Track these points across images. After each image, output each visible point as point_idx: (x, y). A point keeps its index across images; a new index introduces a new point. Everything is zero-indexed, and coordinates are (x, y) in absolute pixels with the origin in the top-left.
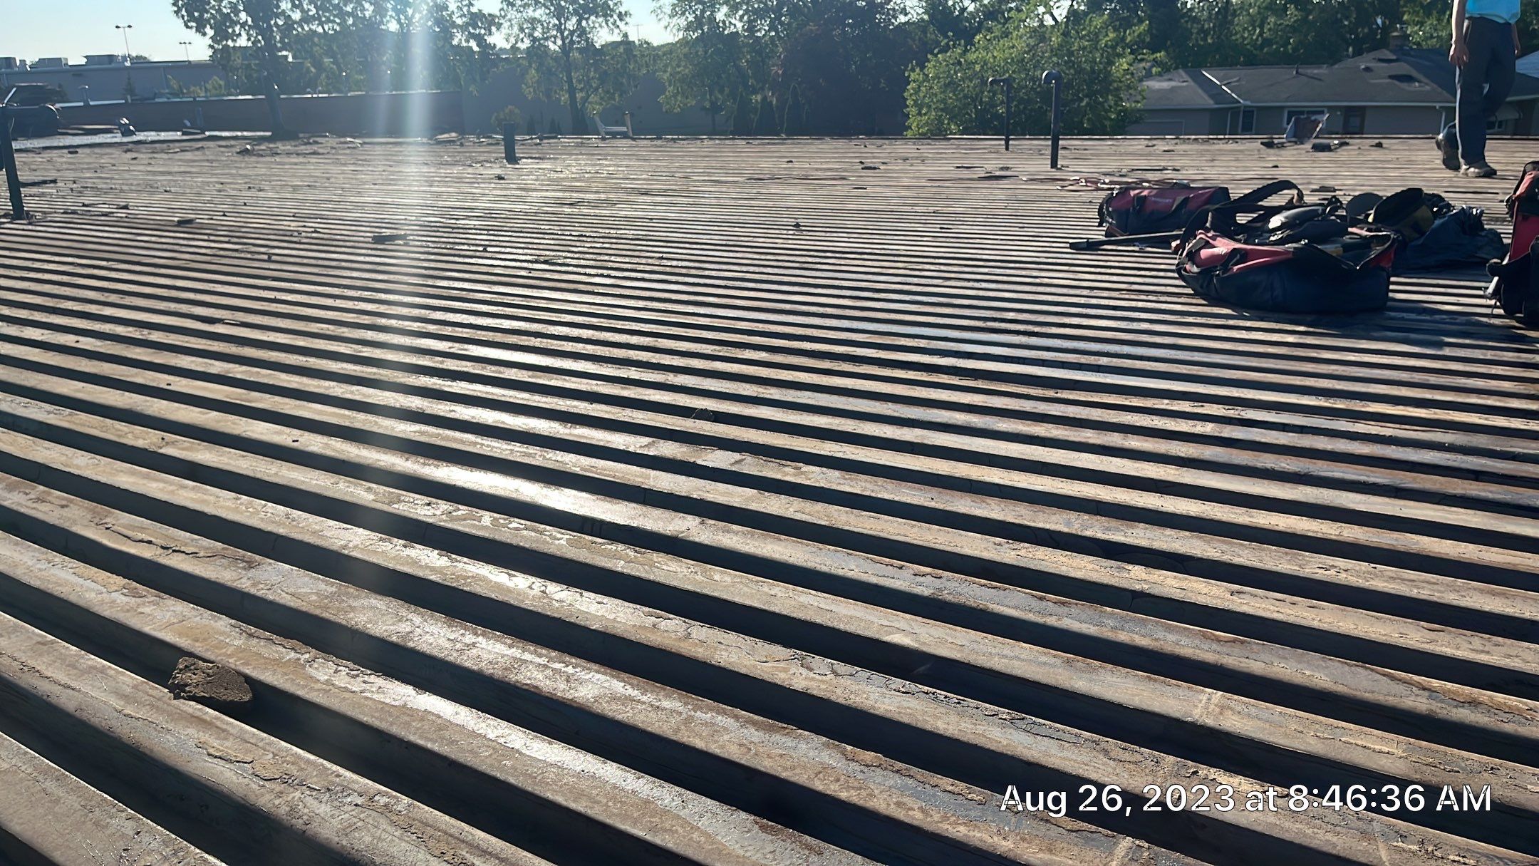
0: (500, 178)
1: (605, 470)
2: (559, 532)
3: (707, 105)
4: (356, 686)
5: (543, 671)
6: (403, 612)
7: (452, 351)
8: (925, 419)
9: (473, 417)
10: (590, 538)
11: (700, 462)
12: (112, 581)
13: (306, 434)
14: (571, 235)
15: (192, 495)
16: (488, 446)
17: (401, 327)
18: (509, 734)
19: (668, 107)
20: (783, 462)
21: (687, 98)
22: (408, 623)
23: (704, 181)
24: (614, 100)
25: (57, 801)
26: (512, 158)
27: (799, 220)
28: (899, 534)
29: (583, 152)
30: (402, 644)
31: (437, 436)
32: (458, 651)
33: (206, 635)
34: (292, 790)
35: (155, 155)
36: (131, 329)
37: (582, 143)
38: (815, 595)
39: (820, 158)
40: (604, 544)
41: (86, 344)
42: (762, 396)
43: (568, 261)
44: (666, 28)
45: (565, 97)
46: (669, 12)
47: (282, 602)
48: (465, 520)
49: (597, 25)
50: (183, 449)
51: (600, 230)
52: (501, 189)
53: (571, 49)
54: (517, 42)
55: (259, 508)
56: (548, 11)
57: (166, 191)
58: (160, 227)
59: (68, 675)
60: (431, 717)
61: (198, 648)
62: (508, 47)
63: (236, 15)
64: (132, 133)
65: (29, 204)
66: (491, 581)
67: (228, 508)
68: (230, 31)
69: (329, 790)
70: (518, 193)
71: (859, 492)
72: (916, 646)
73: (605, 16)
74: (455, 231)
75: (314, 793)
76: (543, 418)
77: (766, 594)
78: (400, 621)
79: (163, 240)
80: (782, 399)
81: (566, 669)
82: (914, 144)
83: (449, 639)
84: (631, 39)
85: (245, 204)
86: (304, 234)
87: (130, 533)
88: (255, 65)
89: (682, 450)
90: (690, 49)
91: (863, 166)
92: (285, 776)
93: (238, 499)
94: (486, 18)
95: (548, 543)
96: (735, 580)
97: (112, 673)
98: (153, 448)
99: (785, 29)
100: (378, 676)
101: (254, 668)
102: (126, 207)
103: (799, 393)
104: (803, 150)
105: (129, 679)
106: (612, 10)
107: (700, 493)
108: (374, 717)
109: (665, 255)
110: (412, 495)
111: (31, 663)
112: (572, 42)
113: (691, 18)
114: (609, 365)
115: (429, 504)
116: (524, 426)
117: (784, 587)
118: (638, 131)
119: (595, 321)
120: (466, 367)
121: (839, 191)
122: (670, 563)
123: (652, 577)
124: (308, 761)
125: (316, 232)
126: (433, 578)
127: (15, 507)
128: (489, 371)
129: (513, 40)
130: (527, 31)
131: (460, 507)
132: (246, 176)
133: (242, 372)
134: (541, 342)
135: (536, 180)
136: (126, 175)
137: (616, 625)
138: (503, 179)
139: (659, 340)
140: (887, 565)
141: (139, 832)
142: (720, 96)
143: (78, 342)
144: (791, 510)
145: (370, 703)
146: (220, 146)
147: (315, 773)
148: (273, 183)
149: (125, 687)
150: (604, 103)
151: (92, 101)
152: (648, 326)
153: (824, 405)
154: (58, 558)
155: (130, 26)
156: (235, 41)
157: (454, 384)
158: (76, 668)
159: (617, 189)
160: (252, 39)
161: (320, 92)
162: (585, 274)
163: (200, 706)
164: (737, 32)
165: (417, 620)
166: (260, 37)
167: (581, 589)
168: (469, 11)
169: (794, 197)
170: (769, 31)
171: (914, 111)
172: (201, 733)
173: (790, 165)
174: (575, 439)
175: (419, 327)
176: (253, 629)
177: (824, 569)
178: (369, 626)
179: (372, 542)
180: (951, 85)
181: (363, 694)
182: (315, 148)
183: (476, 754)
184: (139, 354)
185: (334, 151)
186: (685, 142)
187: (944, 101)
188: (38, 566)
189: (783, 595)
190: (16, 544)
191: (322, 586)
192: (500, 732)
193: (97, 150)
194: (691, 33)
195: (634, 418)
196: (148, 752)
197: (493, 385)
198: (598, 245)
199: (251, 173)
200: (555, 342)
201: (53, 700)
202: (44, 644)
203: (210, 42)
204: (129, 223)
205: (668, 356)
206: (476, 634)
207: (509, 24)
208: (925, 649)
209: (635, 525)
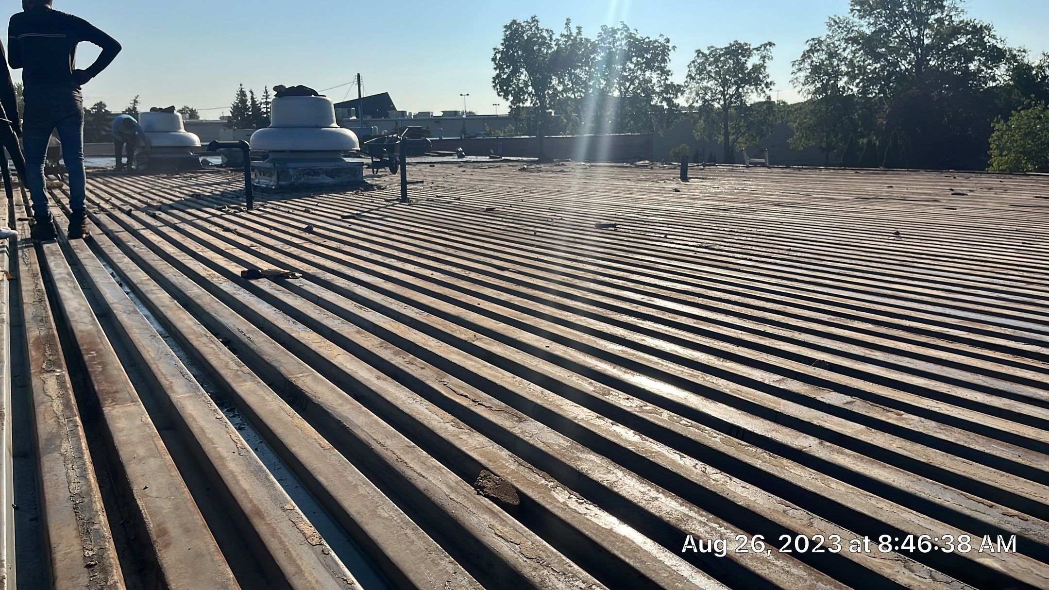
0: (677, 190)
1: (747, 394)
2: (715, 433)
3: (824, 145)
4: (581, 509)
5: (703, 527)
6: (611, 467)
7: (643, 300)
8: (1012, 392)
9: (656, 346)
10: (737, 440)
11: (819, 398)
12: (446, 416)
13: (554, 343)
14: (724, 230)
15: (489, 371)
16: (667, 366)
17: (611, 282)
18: (680, 566)
19: (795, 146)
20: (887, 408)
21: (809, 140)
22: (614, 475)
23: (822, 198)
24: (756, 141)
25: (413, 542)
26: (684, 178)
27: (898, 230)
28: (989, 480)
29: (733, 175)
30: (610, 488)
31: (633, 355)
32: (646, 500)
33: (495, 459)
34: (542, 568)
35: (475, 170)
36: (460, 270)
37: (733, 169)
38: (916, 515)
39: (916, 185)
40: (747, 446)
41: (436, 276)
42: (869, 356)
43: (722, 248)
44: (799, 92)
45: (721, 139)
46: (803, 82)
47: (538, 446)
48: (651, 413)
49: (749, 91)
50: (485, 343)
51: (745, 228)
52: (677, 198)
53: (730, 107)
54: (693, 103)
55: (526, 385)
56: (716, 82)
57: (480, 191)
58: (476, 212)
59: (422, 468)
60: (628, 542)
61: (490, 466)
62: (687, 105)
63: (527, 88)
64: (463, 156)
65: (410, 194)
66: (668, 458)
67: (509, 383)
68: (522, 97)
69: (564, 574)
70: (689, 201)
71: (953, 441)
72: (1005, 570)
73: (756, 85)
74: (646, 223)
75: (555, 574)
76: (704, 352)
77: (874, 506)
78: (609, 473)
79: (478, 219)
80: (886, 361)
81: (719, 529)
82: (998, 178)
83: (640, 491)
84: (772, 100)
85: (522, 201)
86: (555, 220)
87: (456, 390)
88: (533, 117)
89: (804, 387)
90: (815, 107)
91: (953, 192)
92: (538, 558)
93: (514, 378)
94: (675, 87)
95: (707, 438)
96: (848, 490)
97: (444, 471)
98: (470, 341)
99: (891, 92)
100: (595, 506)
101: (522, 485)
102: (459, 199)
103: (899, 358)
104: (902, 179)
105: (453, 477)
106: (762, 81)
107: (819, 421)
108: (593, 533)
109: (792, 248)
110: (618, 392)
111: (402, 457)
112: (731, 102)
113: (819, 85)
114: (751, 321)
115: (628, 399)
116: (691, 356)
117: (889, 503)
118: (772, 163)
119: (740, 290)
120: (653, 312)
121: (932, 210)
122: (796, 468)
123: (782, 476)
124: (552, 552)
125: (562, 219)
126: (630, 448)
127: (397, 365)
128: (667, 316)
129: (691, 101)
130: (701, 95)
131: (648, 404)
132: (523, 183)
133: (518, 301)
134: (702, 300)
135: (700, 193)
136: (459, 181)
137: (756, 505)
138: (679, 191)
139: (788, 307)
140: (979, 502)
141: (456, 572)
142: (834, 140)
143: (432, 274)
144: (894, 445)
145: (590, 523)
146: (509, 166)
147: (556, 561)
148: (538, 189)
149: (450, 481)
150: (748, 143)
151: (444, 137)
152: (779, 296)
153: (921, 369)
154: (419, 398)
155: (468, 95)
156: (524, 103)
157: (644, 322)
158: (425, 465)
159: (757, 201)
160: (534, 102)
161: (568, 134)
162: (734, 257)
163: (491, 502)
164: (853, 94)
165: (620, 474)
166: (538, 101)
167: (730, 475)
168: (664, 83)
169: (894, 212)
170: (879, 93)
171: (996, 152)
172: (491, 519)
173: (890, 189)
174: (726, 370)
175: (622, 283)
176: (522, 461)
177: (923, 495)
178: (589, 472)
179: (592, 418)
180: (1030, 134)
181: (586, 516)
182: (562, 168)
183: (658, 574)
184: (464, 284)
185: (573, 170)
186: (808, 171)
187: (1023, 146)
188: (409, 401)
189: (889, 510)
190: (398, 386)
191: (562, 441)
192: (674, 563)
193: (445, 165)
194: (818, 96)
195: (769, 360)
196: (462, 524)
197: (670, 326)
198: (743, 238)
199: (525, 182)
200: (713, 301)
201: (412, 481)
202: (409, 447)
203: (510, 104)
204: (460, 208)
205: (794, 319)
206: (658, 491)
207: (690, 91)
208: (1012, 574)
209: (769, 437)
